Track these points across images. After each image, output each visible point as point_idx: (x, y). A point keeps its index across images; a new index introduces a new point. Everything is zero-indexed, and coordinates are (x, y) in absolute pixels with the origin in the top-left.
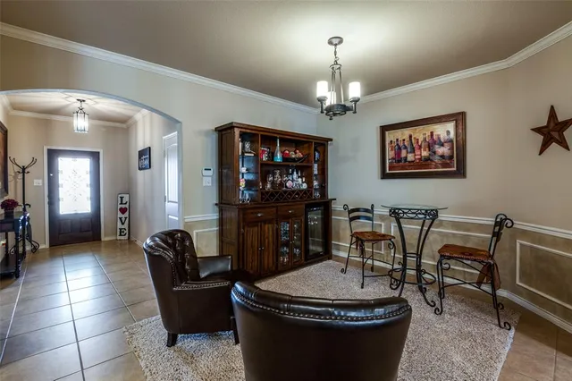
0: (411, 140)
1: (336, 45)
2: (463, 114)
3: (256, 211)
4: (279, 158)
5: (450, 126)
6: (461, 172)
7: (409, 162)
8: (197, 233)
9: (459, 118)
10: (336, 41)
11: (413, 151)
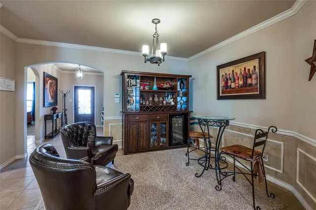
0: (233, 74)
1: (156, 23)
2: (264, 54)
3: (135, 116)
4: (155, 88)
5: (256, 63)
6: (262, 95)
7: (232, 88)
8: (111, 125)
9: (261, 57)
10: (156, 21)
11: (234, 81)
